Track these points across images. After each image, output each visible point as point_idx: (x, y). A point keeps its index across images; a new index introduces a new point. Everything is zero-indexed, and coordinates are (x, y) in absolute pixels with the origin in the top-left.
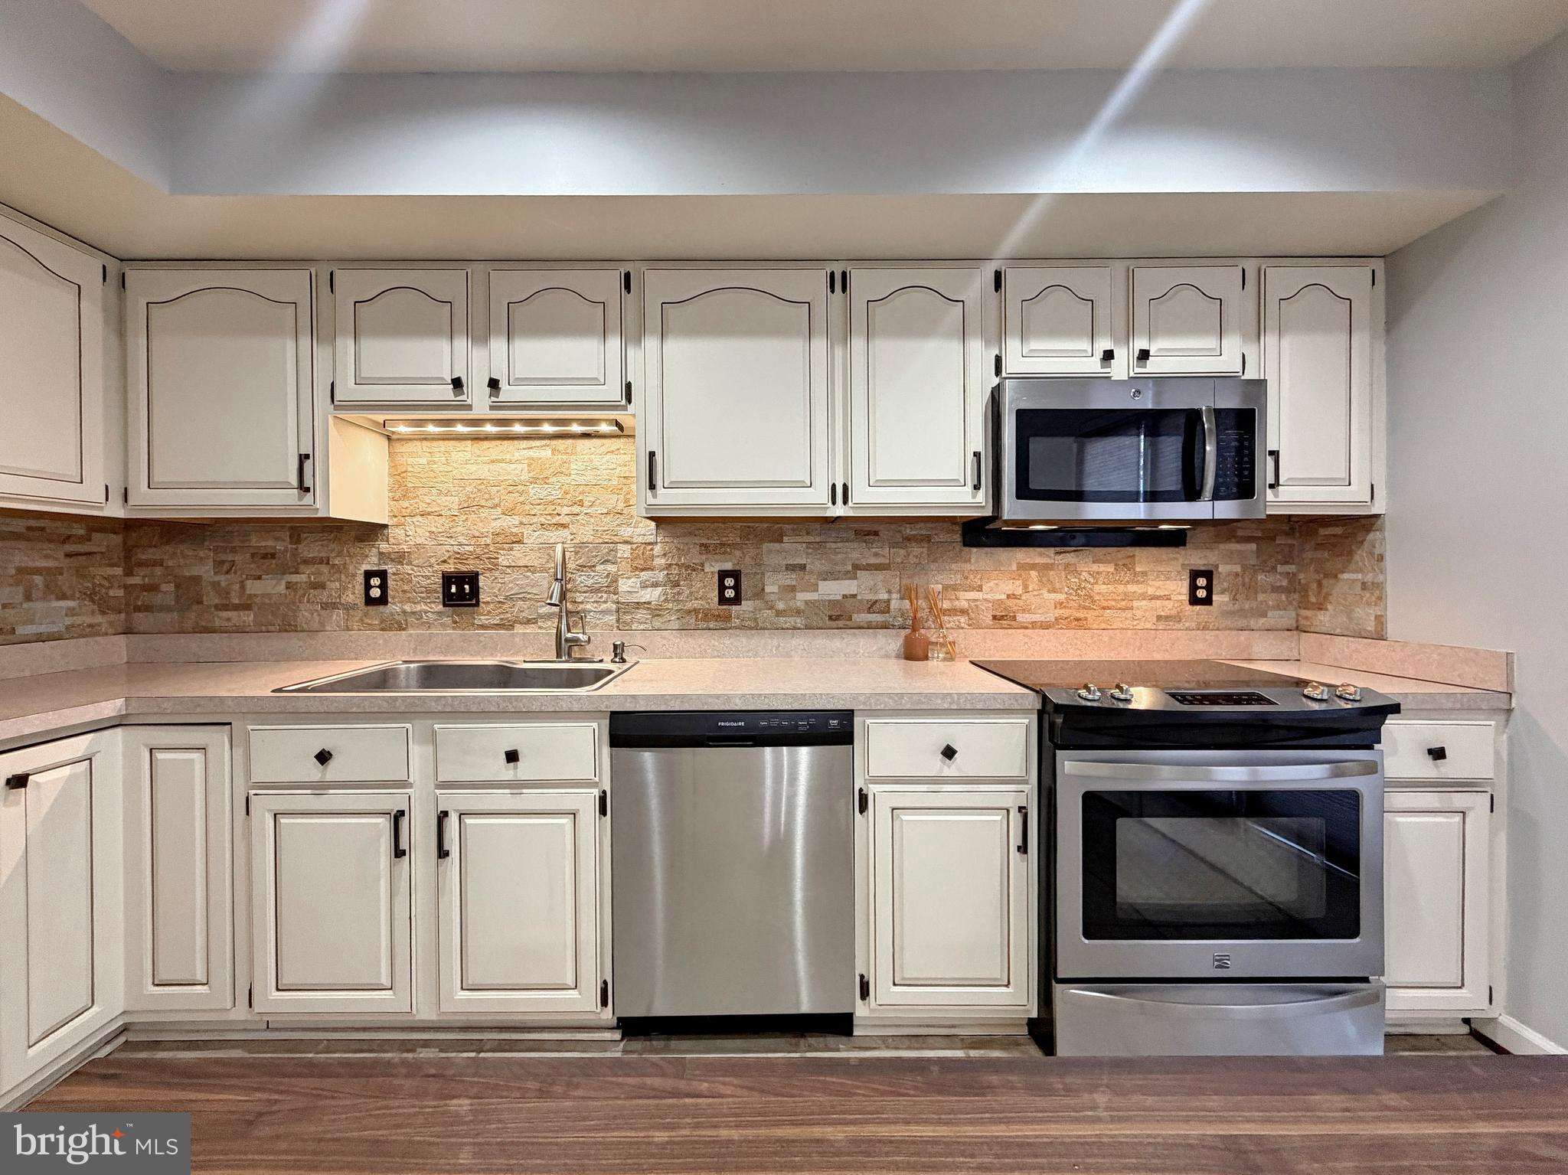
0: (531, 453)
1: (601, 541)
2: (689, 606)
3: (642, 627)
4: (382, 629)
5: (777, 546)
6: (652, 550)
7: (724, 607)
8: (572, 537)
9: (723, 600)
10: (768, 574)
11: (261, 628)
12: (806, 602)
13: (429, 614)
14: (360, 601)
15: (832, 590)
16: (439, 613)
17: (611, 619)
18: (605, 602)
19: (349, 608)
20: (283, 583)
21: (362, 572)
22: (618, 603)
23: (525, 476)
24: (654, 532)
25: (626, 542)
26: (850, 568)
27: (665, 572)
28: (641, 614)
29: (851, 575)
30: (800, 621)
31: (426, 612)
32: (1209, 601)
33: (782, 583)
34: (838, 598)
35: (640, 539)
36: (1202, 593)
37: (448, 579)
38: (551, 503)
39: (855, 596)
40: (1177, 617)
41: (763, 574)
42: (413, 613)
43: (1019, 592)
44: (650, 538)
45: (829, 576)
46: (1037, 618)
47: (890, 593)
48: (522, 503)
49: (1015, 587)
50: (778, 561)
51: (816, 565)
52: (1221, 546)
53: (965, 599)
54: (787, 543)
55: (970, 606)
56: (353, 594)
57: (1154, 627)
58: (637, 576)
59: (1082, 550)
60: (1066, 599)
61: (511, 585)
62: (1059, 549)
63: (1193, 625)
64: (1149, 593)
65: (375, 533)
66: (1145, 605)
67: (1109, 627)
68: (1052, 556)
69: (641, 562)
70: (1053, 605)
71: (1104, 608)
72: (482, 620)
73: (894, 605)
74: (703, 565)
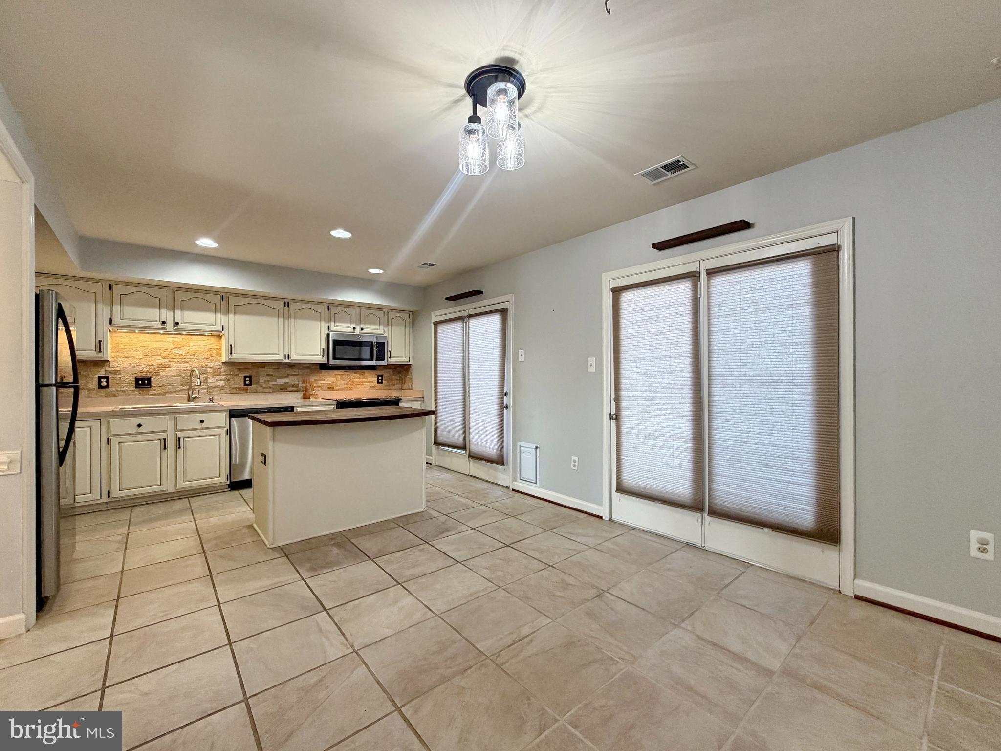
0: (175, 339)
1: (201, 367)
2: (233, 386)
3: (216, 393)
4: (106, 397)
5: (264, 369)
6: (220, 371)
7: (246, 387)
9: (245, 384)
12: (273, 385)
13: (129, 391)
14: (96, 387)
15: (281, 381)
16: (133, 391)
17: (205, 391)
18: (203, 386)
19: (89, 390)
21: (97, 377)
22: (208, 386)
23: (171, 346)
25: (211, 368)
26: (286, 375)
27: (225, 376)
28: (216, 389)
29: (287, 377)
30: (271, 390)
31: (127, 390)
32: (382, 383)
33: (265, 379)
34: (283, 383)
35: (216, 367)
36: (380, 381)
37: (137, 380)
38: (182, 355)
39: (288, 383)
40: (374, 387)
41: (259, 377)
42: (122, 391)
43: (335, 381)
44: (220, 367)
45: (281, 378)
46: (340, 388)
47: (299, 382)
48: (170, 355)
49: (334, 380)
50: (263, 373)
51: (276, 374)
52: (385, 370)
53: (320, 383)
54: (266, 369)
55: (322, 385)
56: (92, 385)
57: (370, 388)
58: (215, 378)
59: (351, 371)
60: (347, 383)
61: (165, 381)
62: (345, 370)
63: (378, 388)
64: (368, 381)
65: (104, 364)
66: (366, 384)
67: (358, 389)
68: (344, 372)
69: (216, 374)
70: (344, 384)
71: (357, 385)
72: (152, 392)
73: (301, 385)
74: (238, 374)
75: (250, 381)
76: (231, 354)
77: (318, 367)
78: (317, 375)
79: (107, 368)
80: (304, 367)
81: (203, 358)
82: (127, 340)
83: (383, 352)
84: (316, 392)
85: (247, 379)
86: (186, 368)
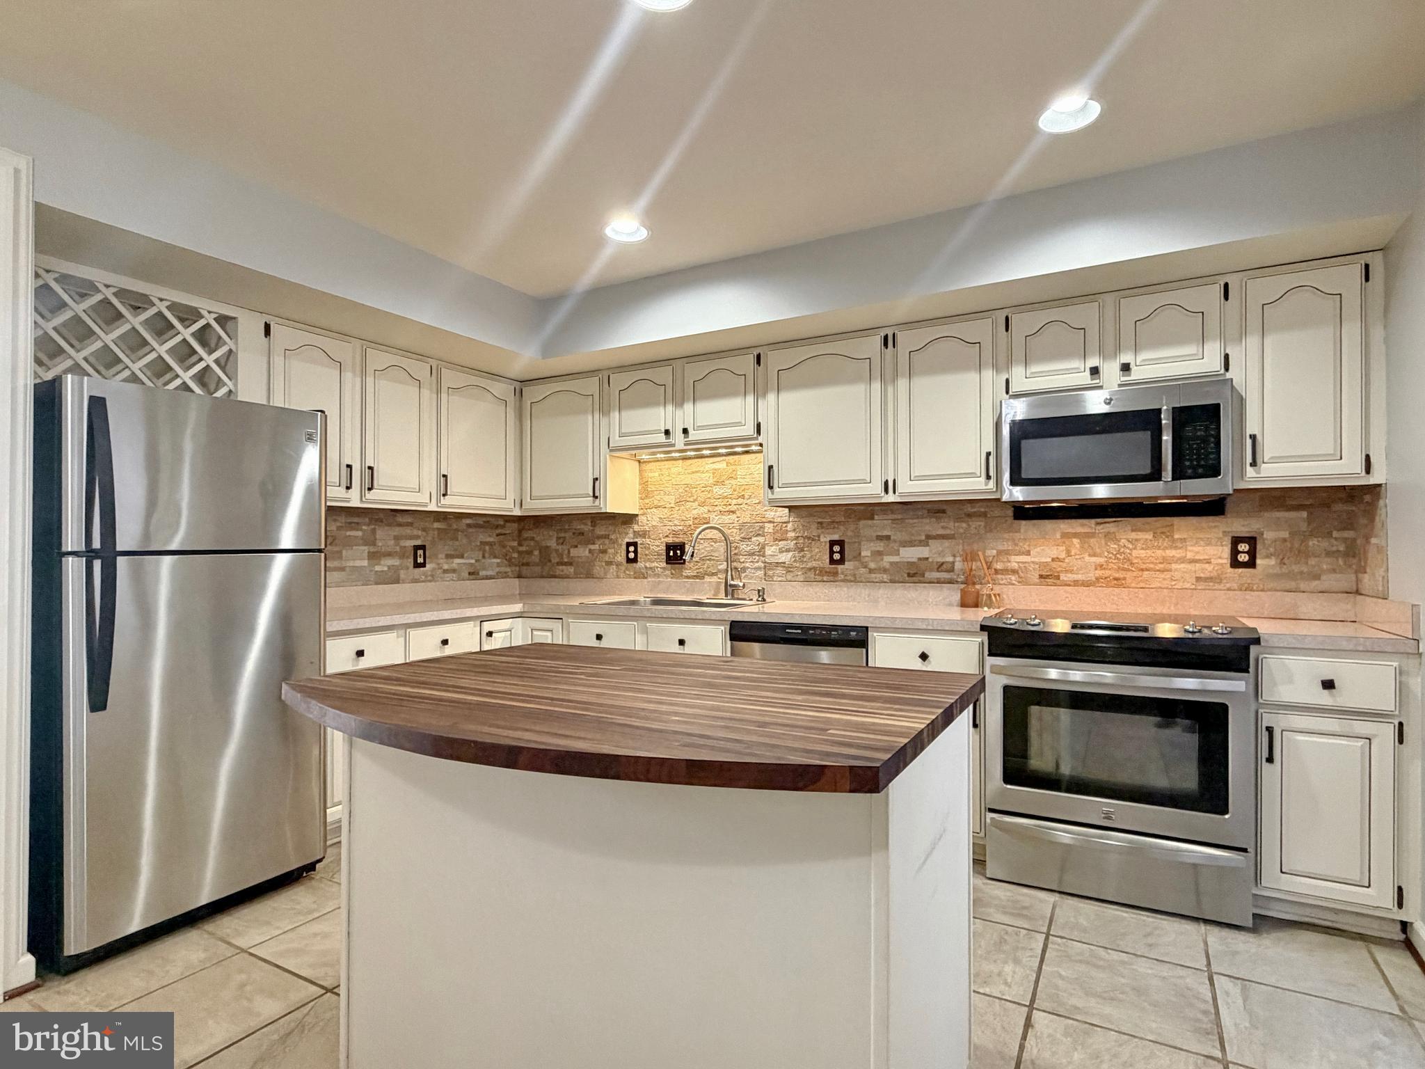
0: (715, 466)
1: (754, 521)
2: (810, 565)
3: (780, 579)
4: (635, 578)
5: (870, 522)
6: (786, 526)
7: (833, 566)
8: (737, 519)
9: (832, 561)
10: (862, 543)
11: (577, 576)
12: (891, 563)
13: (659, 569)
14: (624, 560)
15: (911, 554)
16: (663, 568)
17: (761, 573)
18: (757, 562)
19: (619, 564)
20: (587, 550)
21: (625, 543)
22: (765, 562)
23: (711, 481)
24: (787, 514)
25: (770, 522)
26: (923, 538)
27: (795, 542)
28: (780, 571)
29: (924, 543)
30: (885, 577)
31: (657, 567)
32: (1251, 564)
33: (873, 549)
34: (914, 560)
35: (779, 520)
36: (1243, 558)
37: (669, 547)
38: (726, 497)
39: (927, 558)
40: (1219, 580)
41: (860, 543)
42: (651, 568)
43: (1063, 555)
44: (786, 519)
45: (910, 544)
46: (1079, 577)
47: (954, 556)
48: (710, 498)
49: (1059, 552)
51: (898, 536)
52: (1267, 515)
53: (1015, 561)
54: (878, 520)
55: (1020, 567)
56: (621, 556)
57: (1194, 587)
58: (777, 545)
59: (1121, 521)
60: (1106, 562)
61: (703, 551)
62: (1099, 520)
63: (1235, 586)
64: (1188, 557)
65: (632, 520)
66: (1184, 568)
67: (1147, 586)
68: (1093, 526)
69: (779, 535)
70: (1093, 567)
71: (1142, 570)
72: (686, 573)
73: (958, 566)
74: (819, 536)
75: (842, 552)
76: (771, 487)
77: (1010, 512)
78: (1006, 536)
79: (636, 528)
80: (969, 515)
81: (757, 501)
82: (657, 474)
83: (1212, 445)
84: (997, 589)
85: (836, 548)
86: (733, 523)
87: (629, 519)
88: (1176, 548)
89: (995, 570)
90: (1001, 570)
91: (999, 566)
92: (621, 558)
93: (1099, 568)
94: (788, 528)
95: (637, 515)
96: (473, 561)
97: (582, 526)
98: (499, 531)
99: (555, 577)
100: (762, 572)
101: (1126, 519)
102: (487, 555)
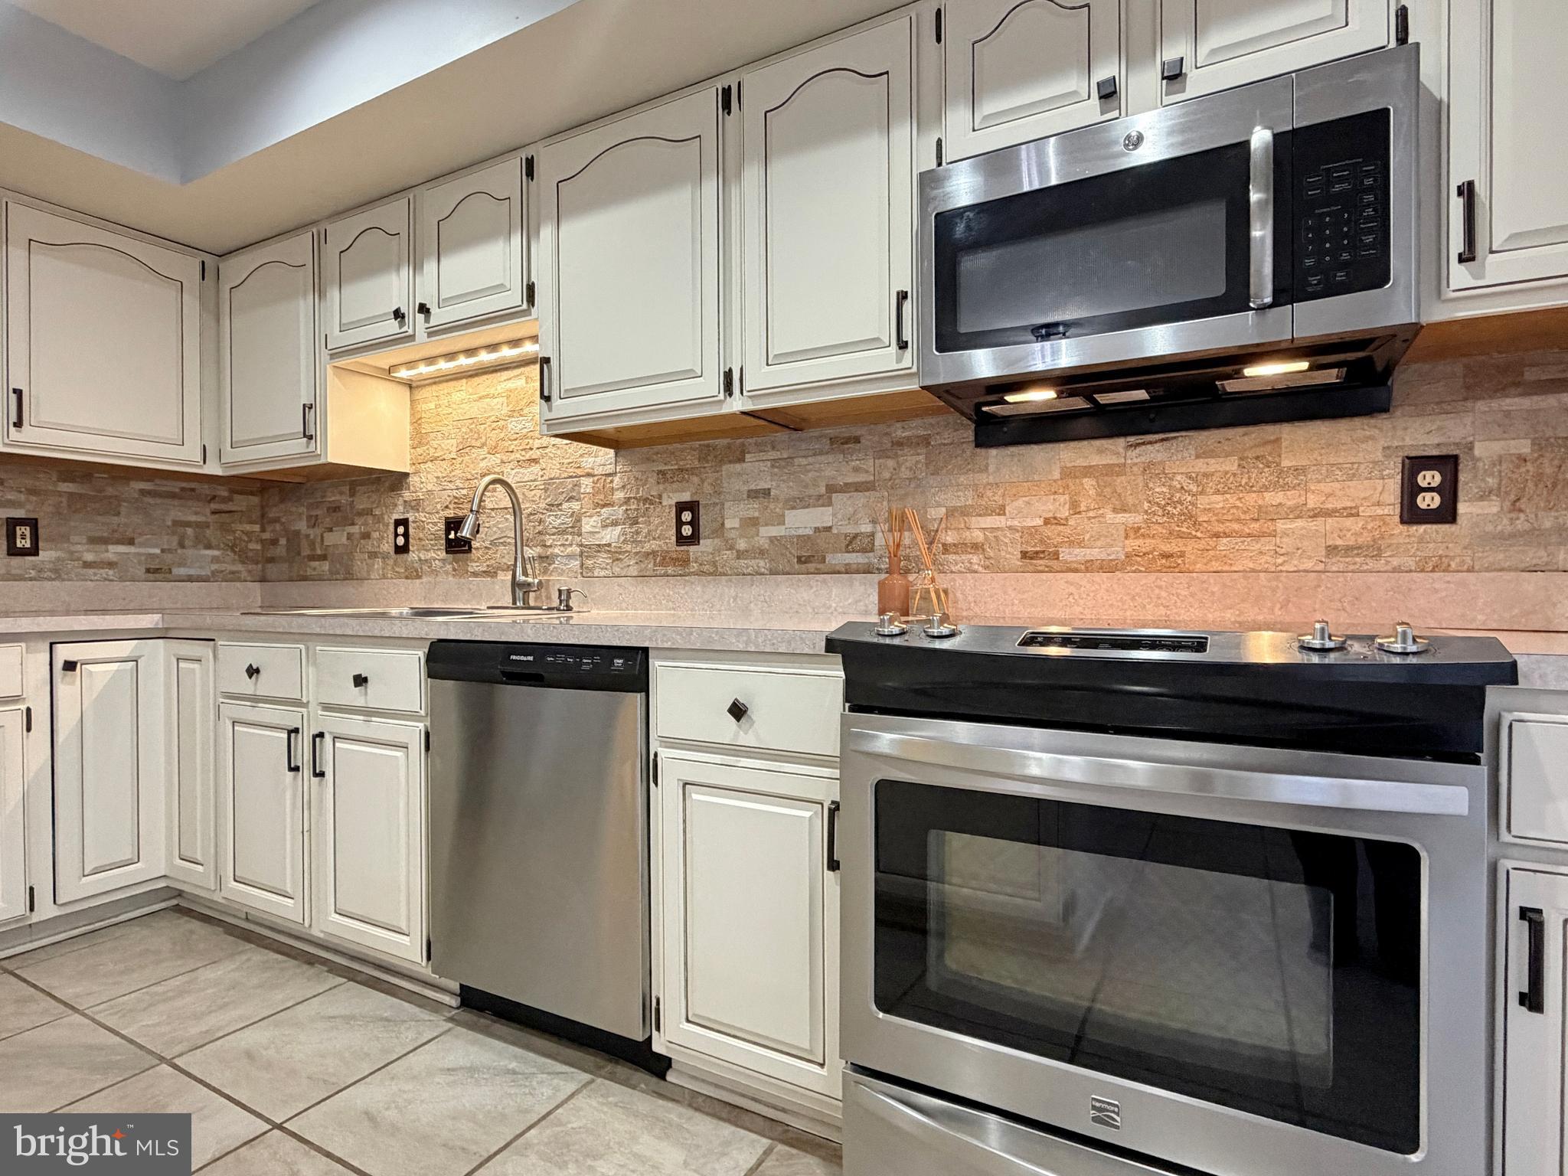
0: (511, 385)
1: (566, 475)
2: (647, 547)
3: (602, 573)
4: (407, 578)
5: (738, 467)
6: (612, 482)
7: (682, 548)
8: (541, 473)
9: (681, 540)
10: (727, 505)
11: (333, 577)
12: (772, 539)
13: (437, 562)
14: (392, 550)
15: (802, 521)
16: (443, 560)
17: (575, 564)
18: (571, 545)
19: (385, 557)
20: (345, 534)
21: (393, 521)
22: (581, 545)
23: (505, 411)
24: (613, 460)
25: (589, 475)
26: (823, 490)
27: (624, 508)
28: (603, 558)
29: (824, 500)
30: (762, 564)
31: (435, 559)
32: (1447, 514)
33: (744, 514)
34: (808, 532)
35: (600, 470)
36: (1429, 501)
37: (447, 527)
38: (525, 437)
39: (829, 529)
40: (1374, 550)
41: (722, 506)
42: (426, 561)
43: (1064, 513)
44: (610, 469)
45: (798, 502)
46: (1095, 553)
47: (874, 522)
48: (503, 440)
49: (1056, 505)
50: (739, 486)
51: (782, 489)
52: (1480, 405)
53: (979, 527)
55: (986, 538)
56: (388, 543)
57: (1321, 567)
58: (599, 514)
59: (1175, 438)
60: (1145, 521)
61: (495, 529)
62: (1132, 439)
63: (1411, 563)
64: (1311, 505)
65: (401, 483)
66: (1303, 528)
67: (1226, 568)
68: (1121, 450)
69: (602, 497)
70: (1122, 533)
71: (1217, 535)
72: (474, 567)
73: (879, 540)
74: (660, 497)
76: (547, 399)
78: (963, 479)
80: (899, 444)
83: (1370, 211)
84: (943, 581)
85: (687, 516)
86: (535, 480)
87: (395, 481)
88: (1286, 487)
89: (944, 545)
90: (954, 545)
91: (950, 538)
92: (387, 547)
93: (1132, 535)
94: (614, 485)
95: (406, 475)
96: (157, 551)
97: (338, 497)
98: (214, 506)
99: (305, 578)
100: (578, 562)
101: (1184, 434)
102: (187, 543)
